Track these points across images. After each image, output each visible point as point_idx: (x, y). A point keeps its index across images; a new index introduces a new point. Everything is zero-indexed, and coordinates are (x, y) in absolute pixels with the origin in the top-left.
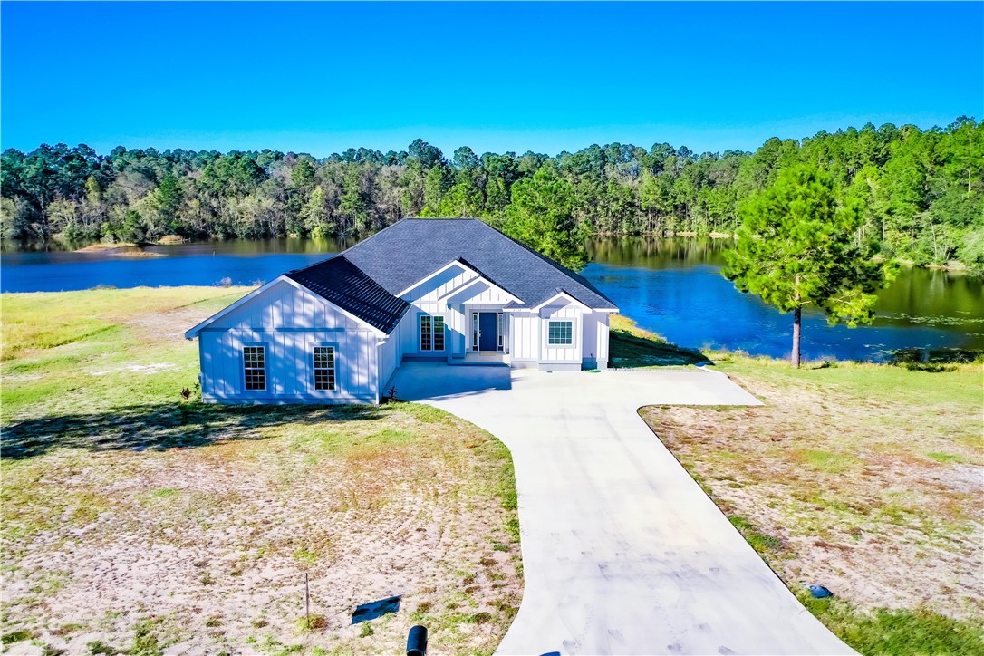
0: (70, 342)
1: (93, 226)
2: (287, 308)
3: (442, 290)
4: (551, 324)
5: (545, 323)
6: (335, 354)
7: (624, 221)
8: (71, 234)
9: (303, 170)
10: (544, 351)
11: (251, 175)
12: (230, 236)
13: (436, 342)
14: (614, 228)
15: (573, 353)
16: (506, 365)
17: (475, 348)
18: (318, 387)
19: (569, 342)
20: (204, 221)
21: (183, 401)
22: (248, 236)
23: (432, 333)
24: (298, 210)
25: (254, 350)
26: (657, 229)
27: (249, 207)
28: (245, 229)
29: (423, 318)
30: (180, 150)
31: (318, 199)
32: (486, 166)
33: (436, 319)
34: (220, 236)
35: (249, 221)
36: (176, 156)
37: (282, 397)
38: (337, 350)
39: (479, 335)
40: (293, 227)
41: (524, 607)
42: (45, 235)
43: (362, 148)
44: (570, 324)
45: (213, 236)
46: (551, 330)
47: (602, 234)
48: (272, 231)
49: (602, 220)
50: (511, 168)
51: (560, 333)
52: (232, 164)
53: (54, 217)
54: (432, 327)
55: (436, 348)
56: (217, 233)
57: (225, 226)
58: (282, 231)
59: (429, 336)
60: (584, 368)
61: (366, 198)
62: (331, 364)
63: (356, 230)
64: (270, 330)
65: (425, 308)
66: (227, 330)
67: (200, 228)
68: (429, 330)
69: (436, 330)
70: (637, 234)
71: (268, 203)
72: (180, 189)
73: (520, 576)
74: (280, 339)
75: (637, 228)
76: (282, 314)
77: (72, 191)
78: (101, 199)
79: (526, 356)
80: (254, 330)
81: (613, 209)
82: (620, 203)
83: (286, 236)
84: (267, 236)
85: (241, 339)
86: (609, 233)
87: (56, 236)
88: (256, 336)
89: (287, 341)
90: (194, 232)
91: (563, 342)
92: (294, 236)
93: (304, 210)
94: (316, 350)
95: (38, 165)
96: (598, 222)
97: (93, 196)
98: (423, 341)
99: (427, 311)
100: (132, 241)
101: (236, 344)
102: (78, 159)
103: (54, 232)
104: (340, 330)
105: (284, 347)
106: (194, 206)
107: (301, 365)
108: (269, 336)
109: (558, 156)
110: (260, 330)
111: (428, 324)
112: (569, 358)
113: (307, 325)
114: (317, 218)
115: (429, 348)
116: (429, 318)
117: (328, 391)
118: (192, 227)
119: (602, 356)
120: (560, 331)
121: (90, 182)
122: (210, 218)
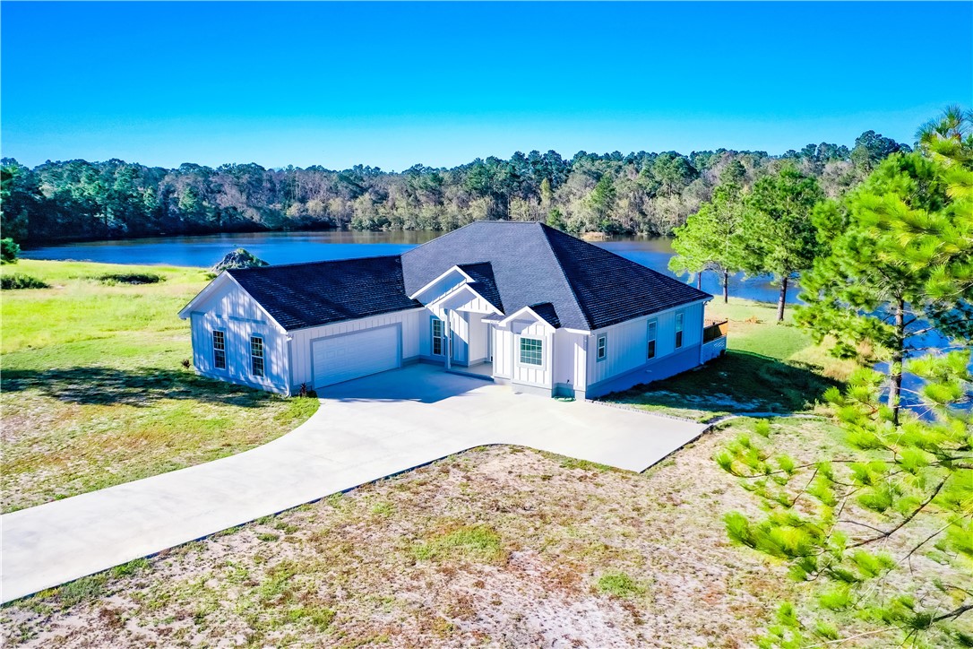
2: (233, 299)
4: (523, 340)
5: (517, 338)
6: (263, 344)
9: (732, 168)
10: (516, 369)
11: (682, 175)
12: (654, 235)
15: (542, 376)
18: (254, 373)
19: (539, 363)
20: (631, 219)
21: (184, 370)
23: (442, 337)
25: (218, 333)
27: (674, 205)
28: (668, 228)
29: (435, 322)
30: (644, 152)
34: (645, 234)
35: (672, 220)
37: (234, 377)
38: (264, 341)
43: (824, 144)
44: (539, 343)
45: (639, 234)
46: (523, 347)
51: (531, 352)
52: (665, 164)
54: (442, 332)
56: (642, 232)
57: (650, 225)
59: (440, 340)
60: (557, 394)
62: (261, 354)
64: (225, 316)
65: (435, 312)
66: (204, 314)
67: (627, 226)
68: (439, 334)
71: (693, 202)
72: (614, 190)
74: (231, 325)
76: (230, 303)
77: (530, 192)
78: (552, 199)
85: (212, 323)
88: (219, 321)
89: (235, 328)
90: (623, 229)
91: (533, 362)
94: (252, 339)
95: (508, 170)
97: (545, 195)
98: (435, 345)
99: (438, 316)
101: (209, 327)
104: (263, 322)
105: (235, 333)
106: (624, 206)
107: (244, 351)
108: (225, 323)
110: (220, 316)
111: (439, 329)
112: (540, 382)
113: (246, 316)
115: (439, 353)
116: (439, 322)
117: (258, 377)
118: (621, 225)
119: (580, 383)
120: (531, 349)
121: (544, 184)
122: (637, 217)
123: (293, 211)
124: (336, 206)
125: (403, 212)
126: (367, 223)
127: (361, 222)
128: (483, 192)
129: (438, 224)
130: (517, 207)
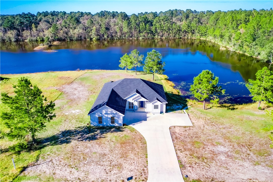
0: (55, 100)
1: (35, 38)
2: (106, 110)
3: (133, 98)
4: (154, 105)
5: (153, 105)
6: (115, 118)
7: (177, 35)
8: (30, 40)
9: (90, 21)
10: (153, 110)
11: (76, 23)
12: (71, 40)
13: (132, 107)
14: (174, 36)
15: (159, 110)
16: (146, 112)
17: (139, 107)
18: (112, 123)
19: (158, 109)
20: (64, 36)
21: (87, 126)
22: (76, 40)
23: (131, 105)
24: (89, 33)
25: (100, 117)
26: (186, 37)
27: (76, 32)
28: (75, 38)
29: (129, 103)
31: (94, 30)
32: (139, 19)
33: (132, 103)
34: (69, 40)
35: (76, 36)
36: (53, 13)
37: (105, 125)
38: (115, 117)
39: (140, 105)
40: (88, 37)
41: (148, 178)
42: (23, 40)
43: (105, 11)
44: (158, 105)
45: (67, 40)
46: (154, 106)
47: (171, 38)
48: (82, 39)
49: (171, 34)
50: (146, 20)
51: (156, 107)
52: (71, 19)
53: (25, 35)
54: (131, 104)
55: (132, 108)
56: (68, 39)
57: (70, 37)
58: (85, 38)
59: (130, 106)
60: (161, 113)
61: (107, 29)
62: (114, 120)
63: (105, 38)
64: (103, 114)
65: (130, 101)
66: (95, 114)
67: (63, 38)
68: (130, 105)
69: (132, 105)
70: (181, 38)
71: (81, 31)
72: (57, 28)
73: (148, 173)
74: (105, 115)
75: (180, 37)
76: (105, 111)
77: (28, 27)
78: (36, 30)
79: (149, 111)
80: (100, 114)
81: (174, 31)
82: (176, 30)
83: (86, 40)
84: (81, 40)
85: (98, 115)
86: (173, 38)
87: (26, 41)
88: (101, 115)
89: (106, 116)
90: (62, 39)
91: (157, 109)
92: (88, 40)
93: (91, 33)
94: (111, 117)
95: (19, 21)
96: (170, 35)
97: (34, 29)
98: (129, 107)
100: (47, 45)
101: (97, 116)
102: (28, 18)
103: (25, 39)
104: (116, 114)
105: (105, 116)
106: (61, 32)
107: (109, 120)
108: (103, 115)
109: (159, 13)
110: (101, 114)
111: (130, 104)
112: (158, 112)
113: (110, 113)
114: (94, 35)
115: (130, 108)
116: (130, 103)
117: (114, 124)
118: (61, 38)
119: (164, 111)
121: (33, 25)
122: (66, 35)
128: (11, 28)
130: (26, 33)
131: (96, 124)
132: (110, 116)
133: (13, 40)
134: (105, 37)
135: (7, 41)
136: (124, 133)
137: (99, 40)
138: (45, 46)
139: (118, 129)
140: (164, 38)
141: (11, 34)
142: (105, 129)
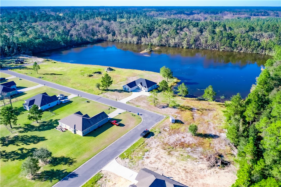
1: (148, 43)
2: (127, 86)
7: (255, 50)
8: (144, 44)
9: (185, 34)
11: (175, 34)
12: (169, 46)
14: (252, 51)
16: (142, 90)
18: (128, 90)
21: (122, 89)
22: (172, 47)
26: (263, 53)
27: (173, 41)
28: (172, 45)
31: (186, 41)
40: (181, 46)
47: (249, 52)
53: (142, 41)
56: (167, 46)
57: (169, 44)
58: (179, 46)
61: (196, 41)
63: (192, 48)
66: (124, 87)
67: (164, 44)
71: (177, 41)
72: (162, 37)
84: (176, 47)
87: (142, 44)
93: (183, 43)
97: (149, 36)
99: (138, 86)
100: (149, 50)
112: (145, 91)
114: (185, 44)
119: (147, 91)
120: (144, 89)
123: (95, 38)
124: (104, 35)
125: (119, 38)
126: (111, 40)
127: (110, 40)
128: (136, 35)
129: (127, 42)
130: (143, 39)
131: (124, 90)
132: (128, 88)
133: (135, 43)
134: (193, 46)
135: (132, 43)
136: (129, 93)
137: (188, 48)
138: (147, 51)
139: (129, 92)
140: (242, 51)
141: (135, 39)
142: (125, 91)
